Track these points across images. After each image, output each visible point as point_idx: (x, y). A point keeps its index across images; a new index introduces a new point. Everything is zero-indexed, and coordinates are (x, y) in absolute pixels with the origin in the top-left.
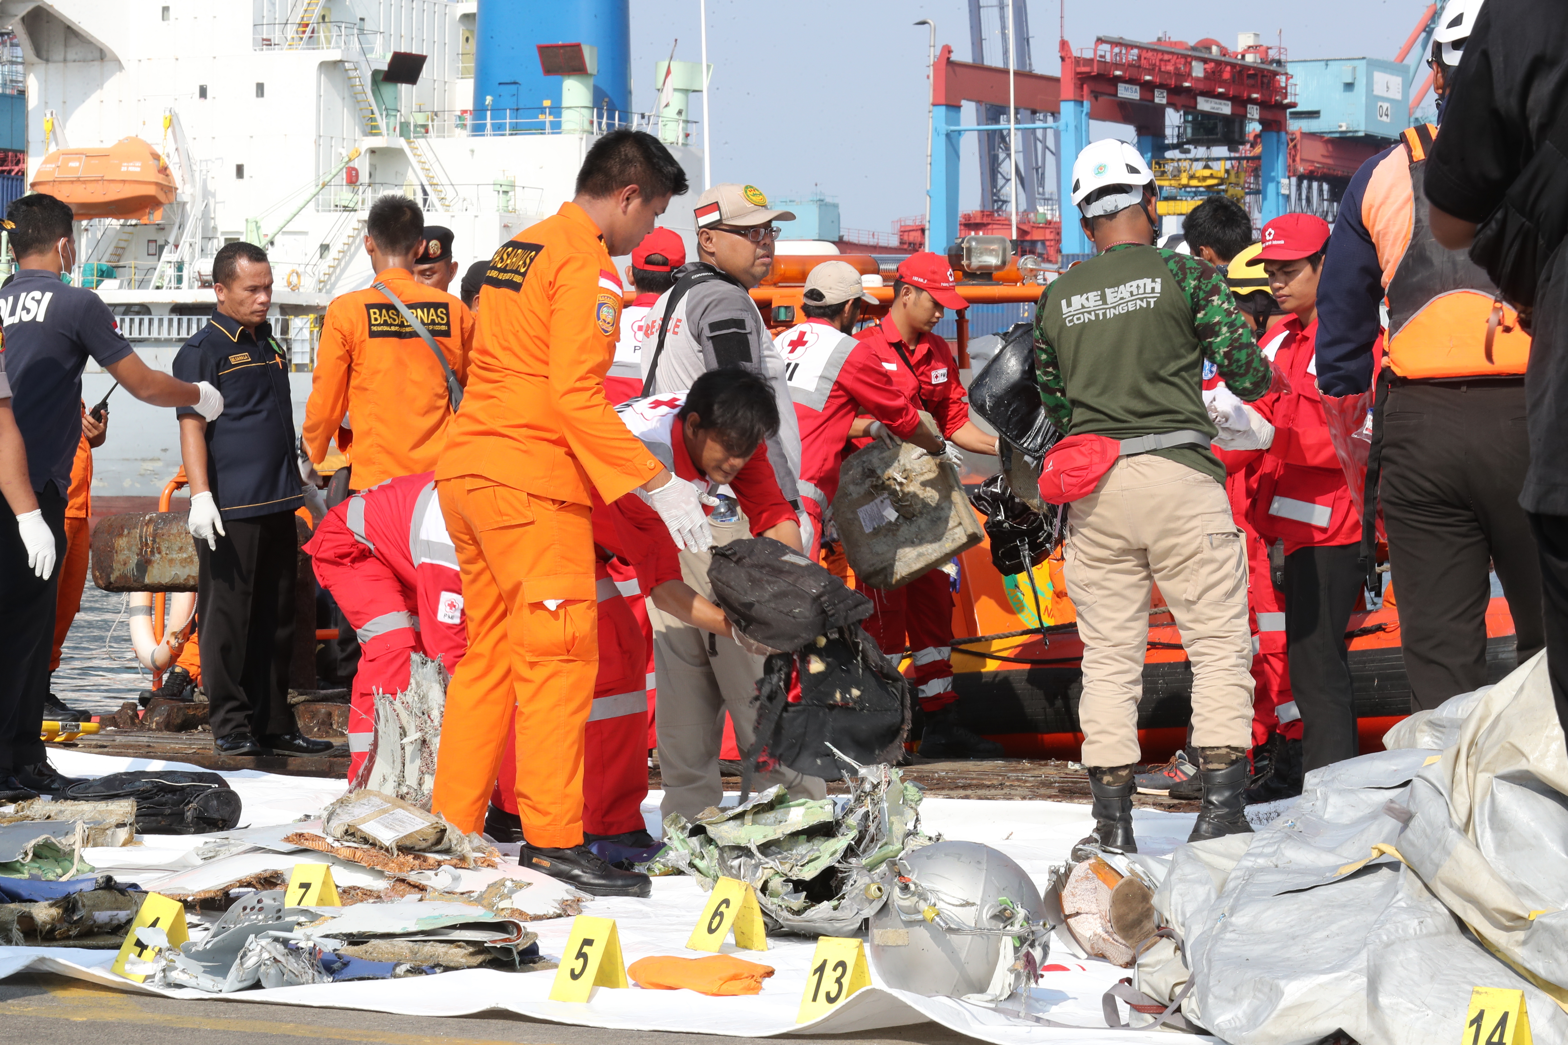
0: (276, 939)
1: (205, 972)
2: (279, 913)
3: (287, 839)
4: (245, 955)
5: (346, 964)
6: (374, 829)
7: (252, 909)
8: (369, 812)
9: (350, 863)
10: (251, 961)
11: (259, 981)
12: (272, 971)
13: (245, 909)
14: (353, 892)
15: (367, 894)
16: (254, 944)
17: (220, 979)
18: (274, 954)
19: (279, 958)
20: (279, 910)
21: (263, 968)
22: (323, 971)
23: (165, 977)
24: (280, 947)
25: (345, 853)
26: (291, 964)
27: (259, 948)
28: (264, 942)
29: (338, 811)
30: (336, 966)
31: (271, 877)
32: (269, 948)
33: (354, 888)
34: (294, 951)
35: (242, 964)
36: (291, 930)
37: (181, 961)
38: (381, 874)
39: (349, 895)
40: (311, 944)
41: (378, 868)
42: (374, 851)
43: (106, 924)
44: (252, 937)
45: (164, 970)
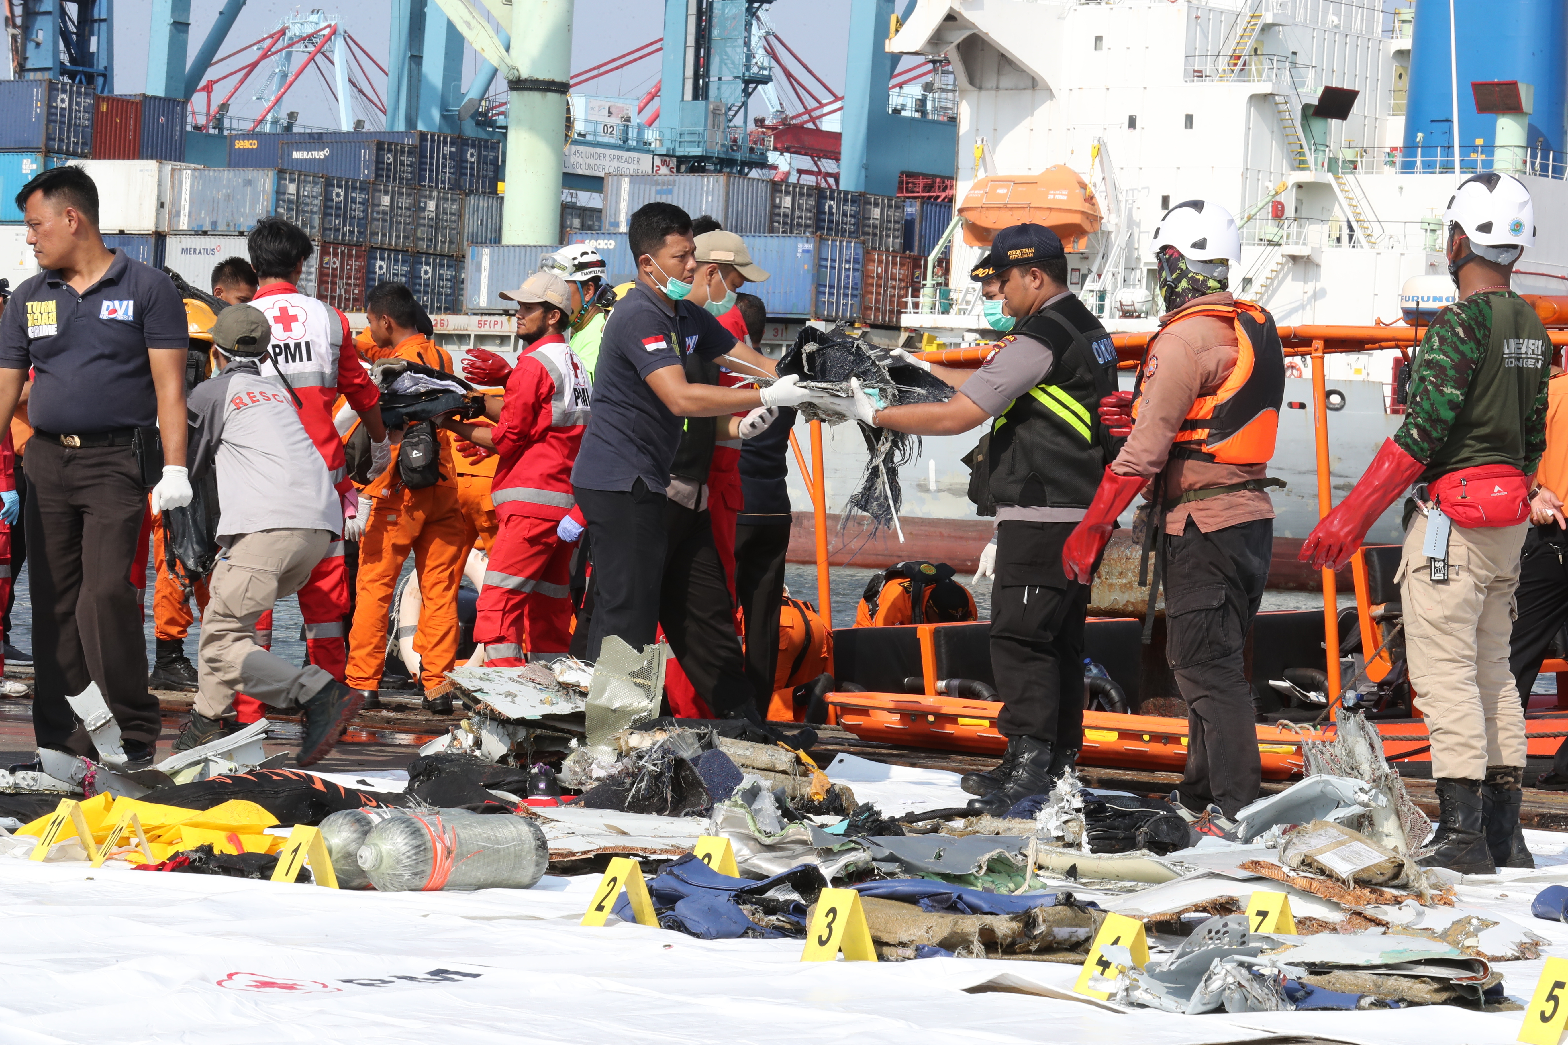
0: (1241, 964)
1: (1168, 993)
2: (1243, 938)
3: (1243, 866)
4: (1209, 978)
5: (1309, 993)
6: (1330, 860)
7: (1217, 932)
8: (1325, 843)
9: (1306, 893)
10: (1216, 984)
11: (1222, 1004)
12: (1237, 996)
13: (1210, 932)
14: (1308, 923)
15: (1323, 926)
16: (1219, 967)
17: (1183, 1001)
18: (1239, 978)
19: (1243, 983)
20: (1244, 936)
21: (1227, 992)
22: (1286, 999)
23: (1128, 996)
24: (1244, 971)
25: (1301, 883)
26: (1256, 989)
27: (1224, 971)
28: (1229, 966)
29: (1295, 840)
30: (1299, 994)
31: (1227, 903)
32: (1234, 972)
33: (1310, 919)
34: (1259, 977)
35: (1206, 987)
36: (1255, 956)
37: (1144, 981)
38: (1337, 906)
39: (1306, 925)
40: (1276, 971)
41: (1335, 900)
42: (1330, 883)
43: (1065, 940)
44: (1217, 960)
45: (1127, 989)
